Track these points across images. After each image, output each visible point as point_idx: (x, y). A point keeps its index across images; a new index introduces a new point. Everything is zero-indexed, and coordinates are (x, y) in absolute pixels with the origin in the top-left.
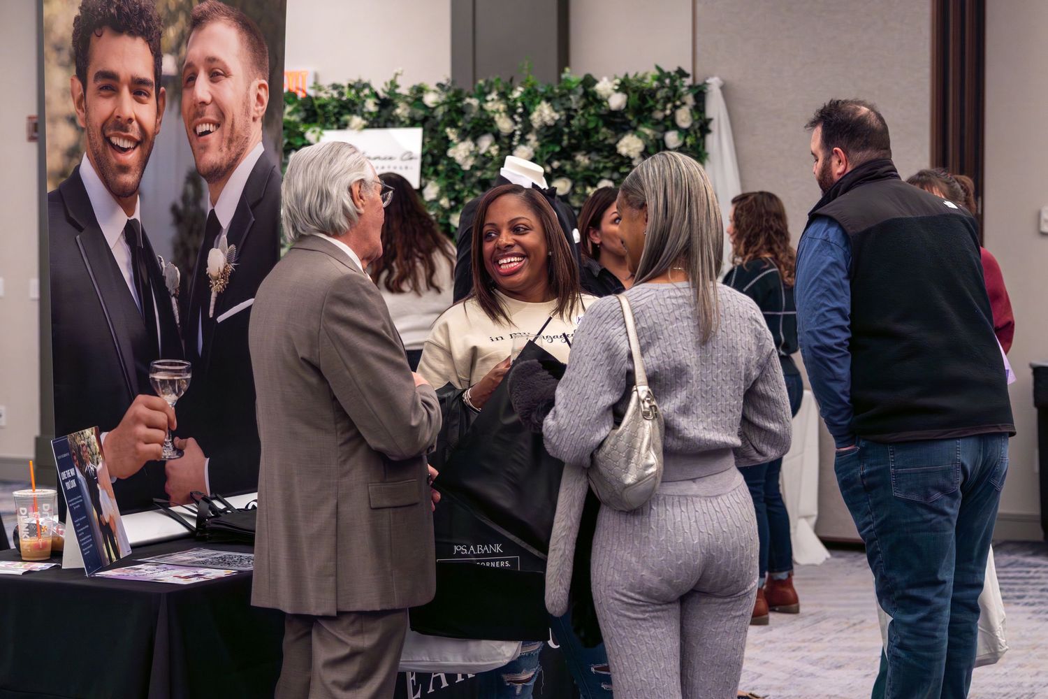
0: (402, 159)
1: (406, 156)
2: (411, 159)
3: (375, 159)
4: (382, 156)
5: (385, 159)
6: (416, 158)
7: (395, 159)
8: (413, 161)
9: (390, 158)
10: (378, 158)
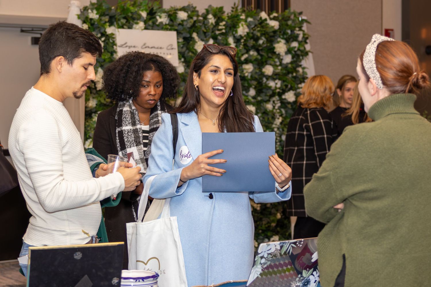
0: (167, 49)
1: (169, 48)
2: (172, 49)
3: (152, 48)
4: (156, 46)
5: (158, 48)
6: (175, 49)
7: (163, 48)
8: (173, 50)
9: (161, 48)
10: (154, 47)
